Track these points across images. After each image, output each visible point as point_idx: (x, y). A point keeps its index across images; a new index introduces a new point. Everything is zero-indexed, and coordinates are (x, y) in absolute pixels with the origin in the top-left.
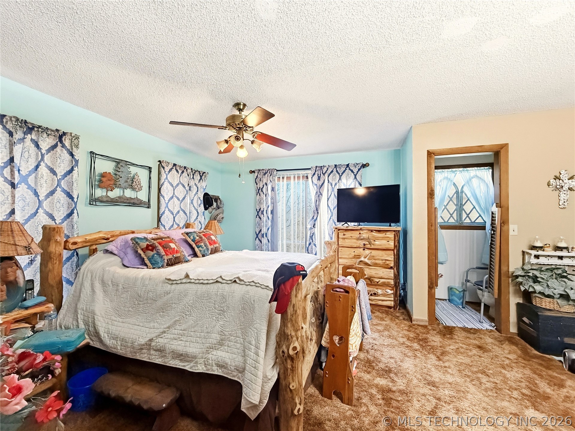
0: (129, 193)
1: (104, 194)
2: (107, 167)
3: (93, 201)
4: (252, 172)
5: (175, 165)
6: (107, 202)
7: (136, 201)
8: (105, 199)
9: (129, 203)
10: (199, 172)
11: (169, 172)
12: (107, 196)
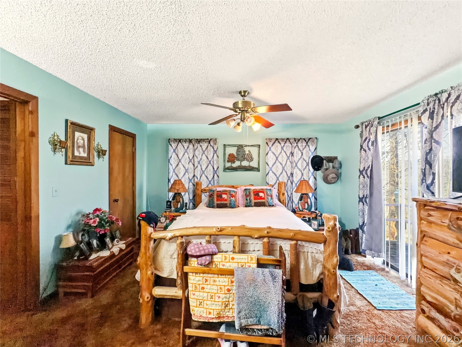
0: (245, 163)
1: (230, 165)
2: (233, 151)
3: (226, 169)
4: (357, 127)
5: (277, 139)
6: (232, 169)
7: (248, 168)
8: (230, 168)
9: (245, 169)
10: (304, 139)
11: (273, 145)
12: (231, 166)
